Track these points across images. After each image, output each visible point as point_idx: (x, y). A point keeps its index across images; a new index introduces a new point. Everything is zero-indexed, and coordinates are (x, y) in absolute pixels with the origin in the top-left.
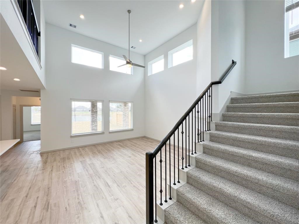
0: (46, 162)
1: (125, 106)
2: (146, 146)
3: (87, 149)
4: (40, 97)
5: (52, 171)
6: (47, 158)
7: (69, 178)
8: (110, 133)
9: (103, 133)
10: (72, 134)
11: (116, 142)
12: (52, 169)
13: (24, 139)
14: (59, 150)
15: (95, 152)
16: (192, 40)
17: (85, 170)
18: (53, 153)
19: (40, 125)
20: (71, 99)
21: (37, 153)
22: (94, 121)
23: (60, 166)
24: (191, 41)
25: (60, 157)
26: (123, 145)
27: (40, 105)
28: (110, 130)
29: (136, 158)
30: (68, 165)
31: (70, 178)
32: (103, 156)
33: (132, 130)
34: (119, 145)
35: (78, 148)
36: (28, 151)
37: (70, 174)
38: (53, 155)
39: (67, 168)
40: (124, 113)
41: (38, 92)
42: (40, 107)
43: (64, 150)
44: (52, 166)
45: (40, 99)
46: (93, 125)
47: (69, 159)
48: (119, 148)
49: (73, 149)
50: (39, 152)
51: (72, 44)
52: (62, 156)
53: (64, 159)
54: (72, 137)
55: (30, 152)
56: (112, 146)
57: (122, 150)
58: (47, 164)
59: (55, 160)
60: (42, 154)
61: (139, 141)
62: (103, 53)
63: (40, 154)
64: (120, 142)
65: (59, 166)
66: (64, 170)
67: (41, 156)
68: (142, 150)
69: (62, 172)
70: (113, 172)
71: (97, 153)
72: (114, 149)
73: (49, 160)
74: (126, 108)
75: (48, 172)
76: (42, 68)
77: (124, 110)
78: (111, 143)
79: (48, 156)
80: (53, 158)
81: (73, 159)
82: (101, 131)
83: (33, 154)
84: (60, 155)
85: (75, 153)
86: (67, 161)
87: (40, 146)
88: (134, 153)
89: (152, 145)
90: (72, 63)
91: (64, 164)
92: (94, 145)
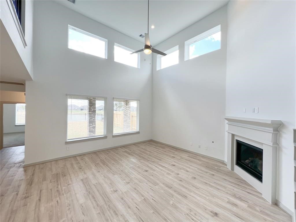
0: (32, 182)
1: (127, 104)
2: (159, 153)
3: (86, 158)
4: (25, 91)
5: (40, 200)
6: (33, 175)
7: (67, 215)
8: (114, 136)
9: (105, 137)
10: (68, 140)
11: (120, 147)
12: (40, 197)
13: (4, 144)
14: (50, 161)
15: (98, 163)
16: (220, 25)
17: (91, 196)
18: (41, 166)
19: (24, 125)
20: (67, 95)
21: (19, 165)
22: (92, 122)
23: (53, 190)
24: (219, 27)
25: (52, 172)
26: (130, 152)
27: (25, 102)
28: (114, 133)
29: (156, 173)
30: (64, 188)
31: (69, 216)
32: (111, 169)
33: (138, 133)
34: (126, 152)
35: (75, 157)
36: (7, 162)
37: (68, 207)
38: (42, 168)
39: (63, 195)
40: (125, 113)
41: (22, 84)
42: (25, 105)
43: (56, 160)
44: (39, 191)
45: (25, 94)
46: (91, 127)
47: (65, 176)
48: (127, 157)
49: (69, 159)
50: (22, 163)
51: (69, 25)
52: (54, 171)
53: (57, 177)
54: (67, 143)
55: (10, 164)
56: (117, 153)
57: (131, 159)
58: (32, 185)
59: (44, 179)
60: (26, 168)
61: (147, 146)
62: (107, 40)
63: (23, 168)
64: (126, 148)
65: (51, 190)
66: (58, 198)
67: (25, 171)
68: (157, 160)
69: (56, 202)
70: (132, 199)
71: (102, 165)
72: (122, 159)
73: (36, 180)
74: (127, 107)
75: (34, 205)
76: (26, 45)
77: (125, 109)
78: (115, 149)
79: (34, 170)
80: (42, 174)
81: (70, 177)
82: (103, 134)
83: (14, 168)
84: (51, 169)
85: (72, 165)
86: (62, 179)
87: (24, 154)
88: (150, 165)
89: (165, 152)
90: (68, 49)
91: (58, 185)
92: (95, 153)
